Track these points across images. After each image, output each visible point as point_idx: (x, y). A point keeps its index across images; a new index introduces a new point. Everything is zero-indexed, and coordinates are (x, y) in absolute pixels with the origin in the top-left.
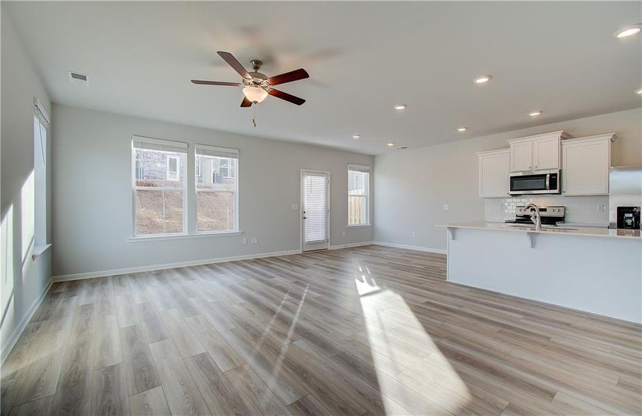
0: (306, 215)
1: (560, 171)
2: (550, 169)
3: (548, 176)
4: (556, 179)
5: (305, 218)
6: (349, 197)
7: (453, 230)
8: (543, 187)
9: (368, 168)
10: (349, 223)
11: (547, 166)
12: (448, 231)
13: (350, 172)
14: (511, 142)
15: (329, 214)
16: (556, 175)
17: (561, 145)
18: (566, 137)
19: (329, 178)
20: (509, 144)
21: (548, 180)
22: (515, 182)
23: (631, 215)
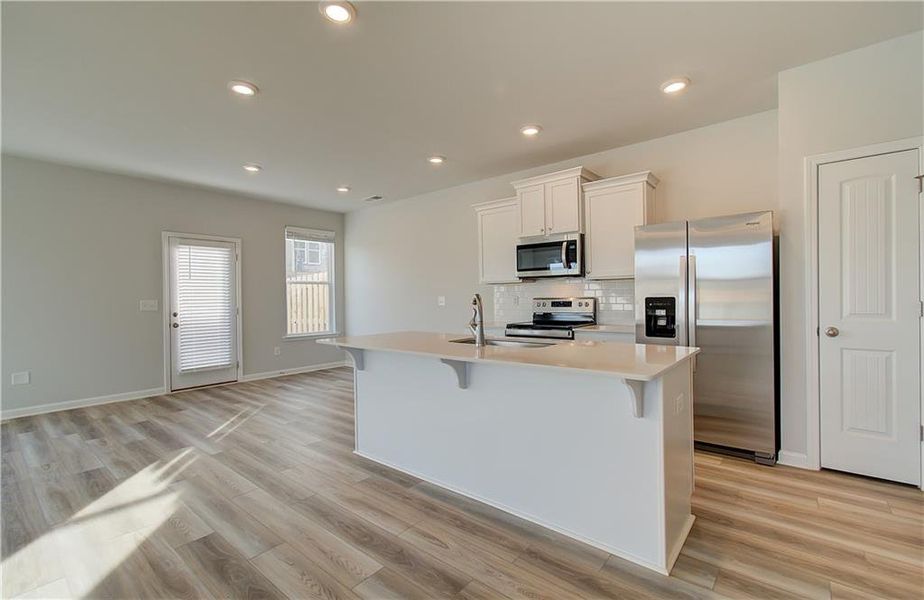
0: (178, 320)
1: (582, 237)
2: (567, 233)
3: (565, 244)
4: (575, 249)
5: (176, 326)
6: (288, 286)
9: (331, 234)
10: (289, 332)
11: (564, 228)
13: (290, 242)
15: (240, 317)
16: (574, 243)
17: (583, 192)
18: (589, 177)
19: (239, 251)
20: (515, 191)
21: (564, 252)
22: (523, 255)
23: (663, 312)
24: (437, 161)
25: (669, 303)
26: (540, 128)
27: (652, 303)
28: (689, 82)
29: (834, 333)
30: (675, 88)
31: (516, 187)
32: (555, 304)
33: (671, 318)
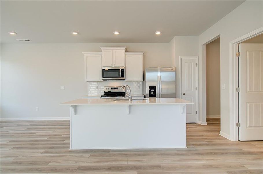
2: (121, 67)
3: (120, 70)
4: (124, 72)
7: (75, 107)
8: (118, 76)
11: (120, 65)
12: (70, 107)
14: (103, 49)
16: (123, 69)
17: (125, 54)
18: (127, 50)
20: (102, 50)
21: (120, 72)
22: (104, 72)
23: (153, 90)
24: (75, 33)
25: (154, 88)
26: (120, 33)
27: (151, 88)
28: (161, 32)
29: (184, 94)
30: (158, 33)
31: (102, 49)
32: (112, 88)
33: (155, 92)
